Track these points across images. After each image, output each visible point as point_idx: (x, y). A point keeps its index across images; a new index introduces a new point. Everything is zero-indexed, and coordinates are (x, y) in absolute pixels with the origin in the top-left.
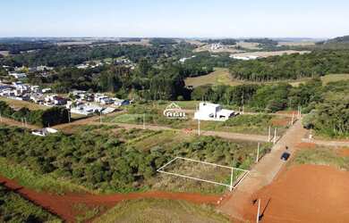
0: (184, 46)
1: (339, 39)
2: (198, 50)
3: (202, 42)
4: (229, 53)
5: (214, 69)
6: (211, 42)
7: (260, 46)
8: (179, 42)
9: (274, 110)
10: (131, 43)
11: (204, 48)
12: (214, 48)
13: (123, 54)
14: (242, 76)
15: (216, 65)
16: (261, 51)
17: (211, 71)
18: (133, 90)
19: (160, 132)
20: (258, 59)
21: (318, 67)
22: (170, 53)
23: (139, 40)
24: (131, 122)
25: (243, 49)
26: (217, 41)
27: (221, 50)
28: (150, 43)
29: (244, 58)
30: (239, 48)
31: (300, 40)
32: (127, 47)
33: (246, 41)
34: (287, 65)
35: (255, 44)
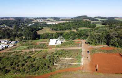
0: (28, 20)
1: (77, 17)
2: (34, 21)
3: (35, 18)
4: (45, 22)
5: (43, 28)
6: (38, 18)
7: (55, 20)
8: (26, 19)
9: (72, 39)
10: (7, 19)
11: (36, 21)
12: (40, 21)
13: (4, 23)
14: (55, 30)
15: (43, 26)
16: (55, 21)
17: (42, 29)
18: (16, 37)
19: (41, 51)
20: (58, 24)
21: (77, 26)
22: (23, 23)
23: (9, 18)
24: (25, 49)
25: (49, 21)
26: (40, 18)
27: (42, 21)
28: (14, 19)
29: (51, 24)
30: (48, 20)
31: (66, 17)
32: (5, 21)
33: (50, 18)
34: (68, 25)
35: (53, 19)
